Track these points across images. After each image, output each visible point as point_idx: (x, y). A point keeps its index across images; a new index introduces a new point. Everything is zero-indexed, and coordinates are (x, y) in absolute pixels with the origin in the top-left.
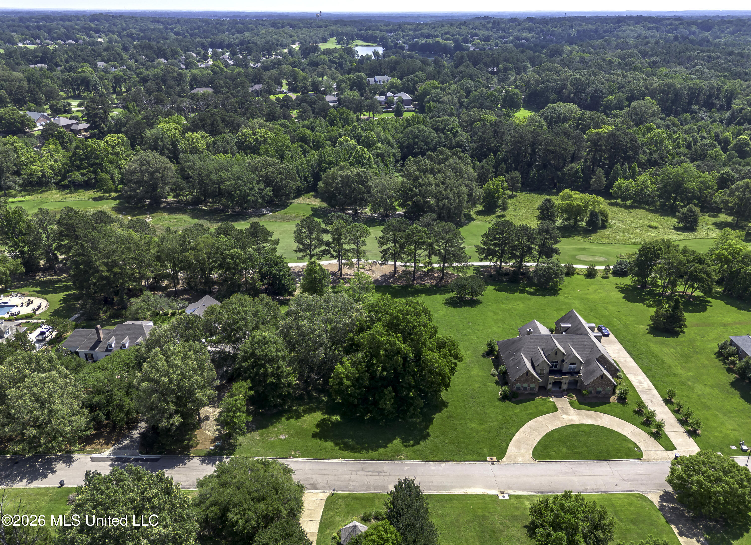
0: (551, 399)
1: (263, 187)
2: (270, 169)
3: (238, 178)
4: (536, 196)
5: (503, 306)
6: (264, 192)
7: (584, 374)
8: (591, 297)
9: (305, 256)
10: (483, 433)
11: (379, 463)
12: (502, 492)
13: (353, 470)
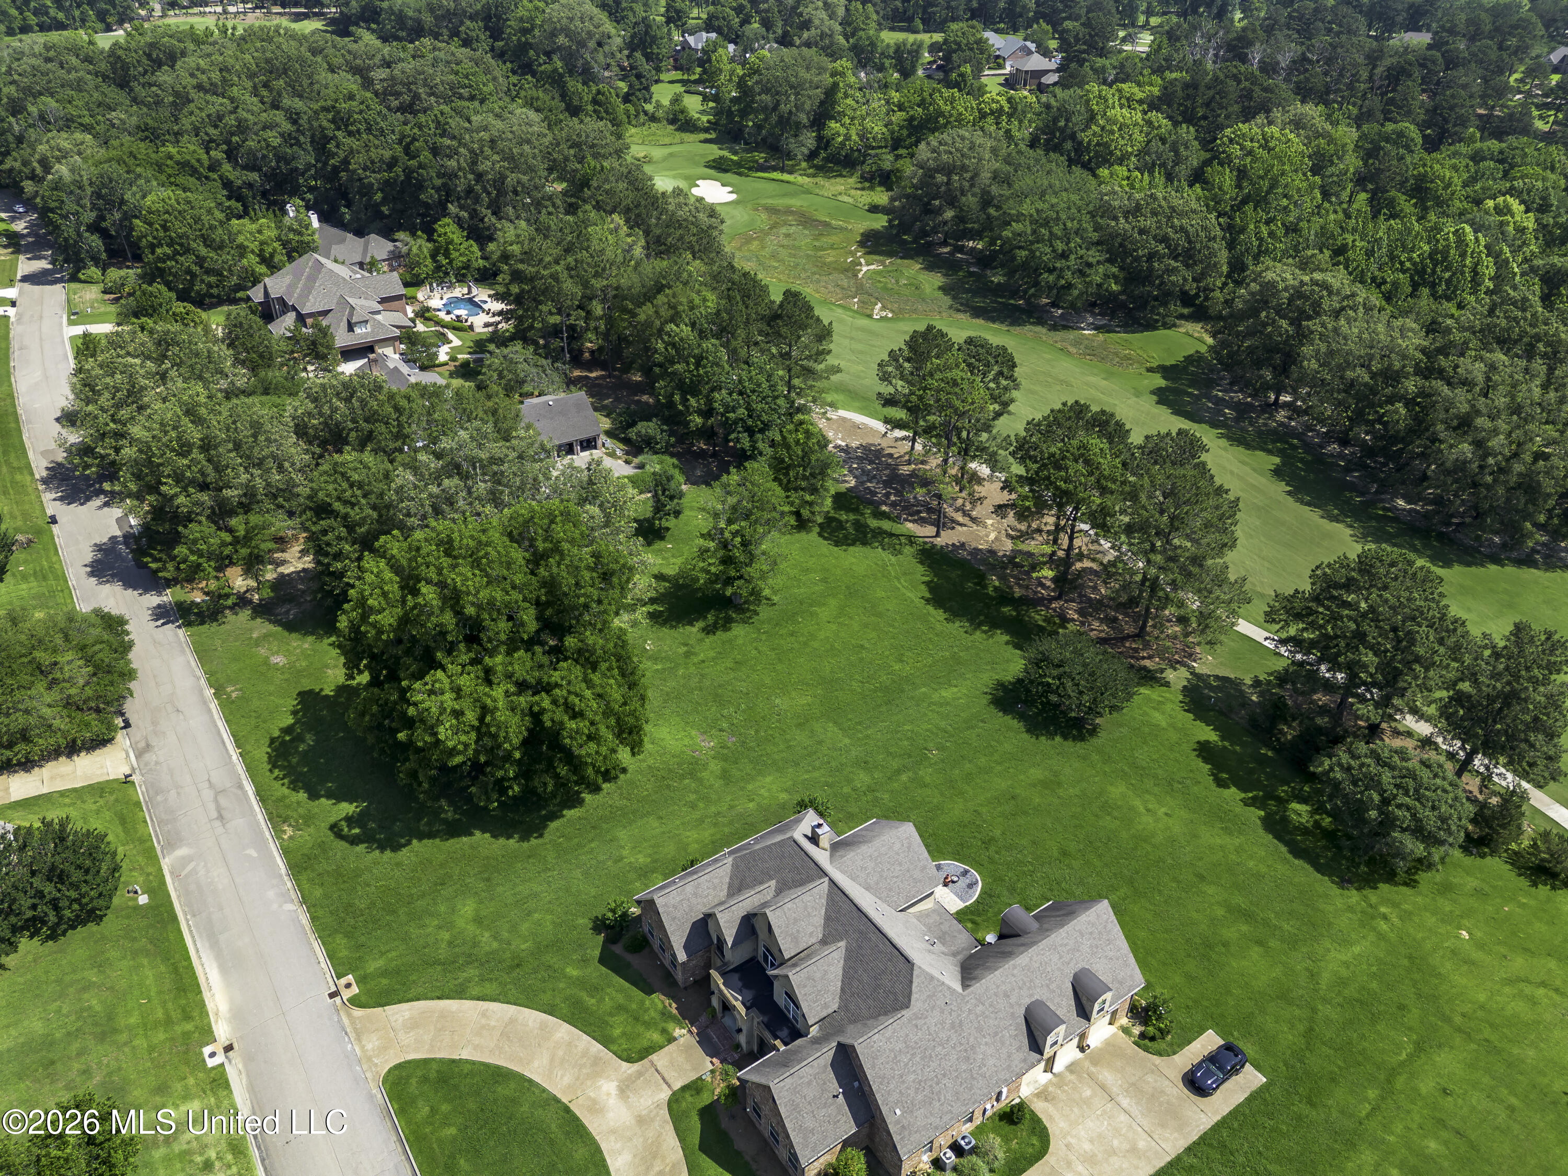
0: (678, 1031)
1: (1096, 259)
3: (1047, 222)
5: (1115, 789)
7: (785, 1050)
8: (1461, 981)
11: (251, 807)
12: (229, 1048)
13: (214, 780)
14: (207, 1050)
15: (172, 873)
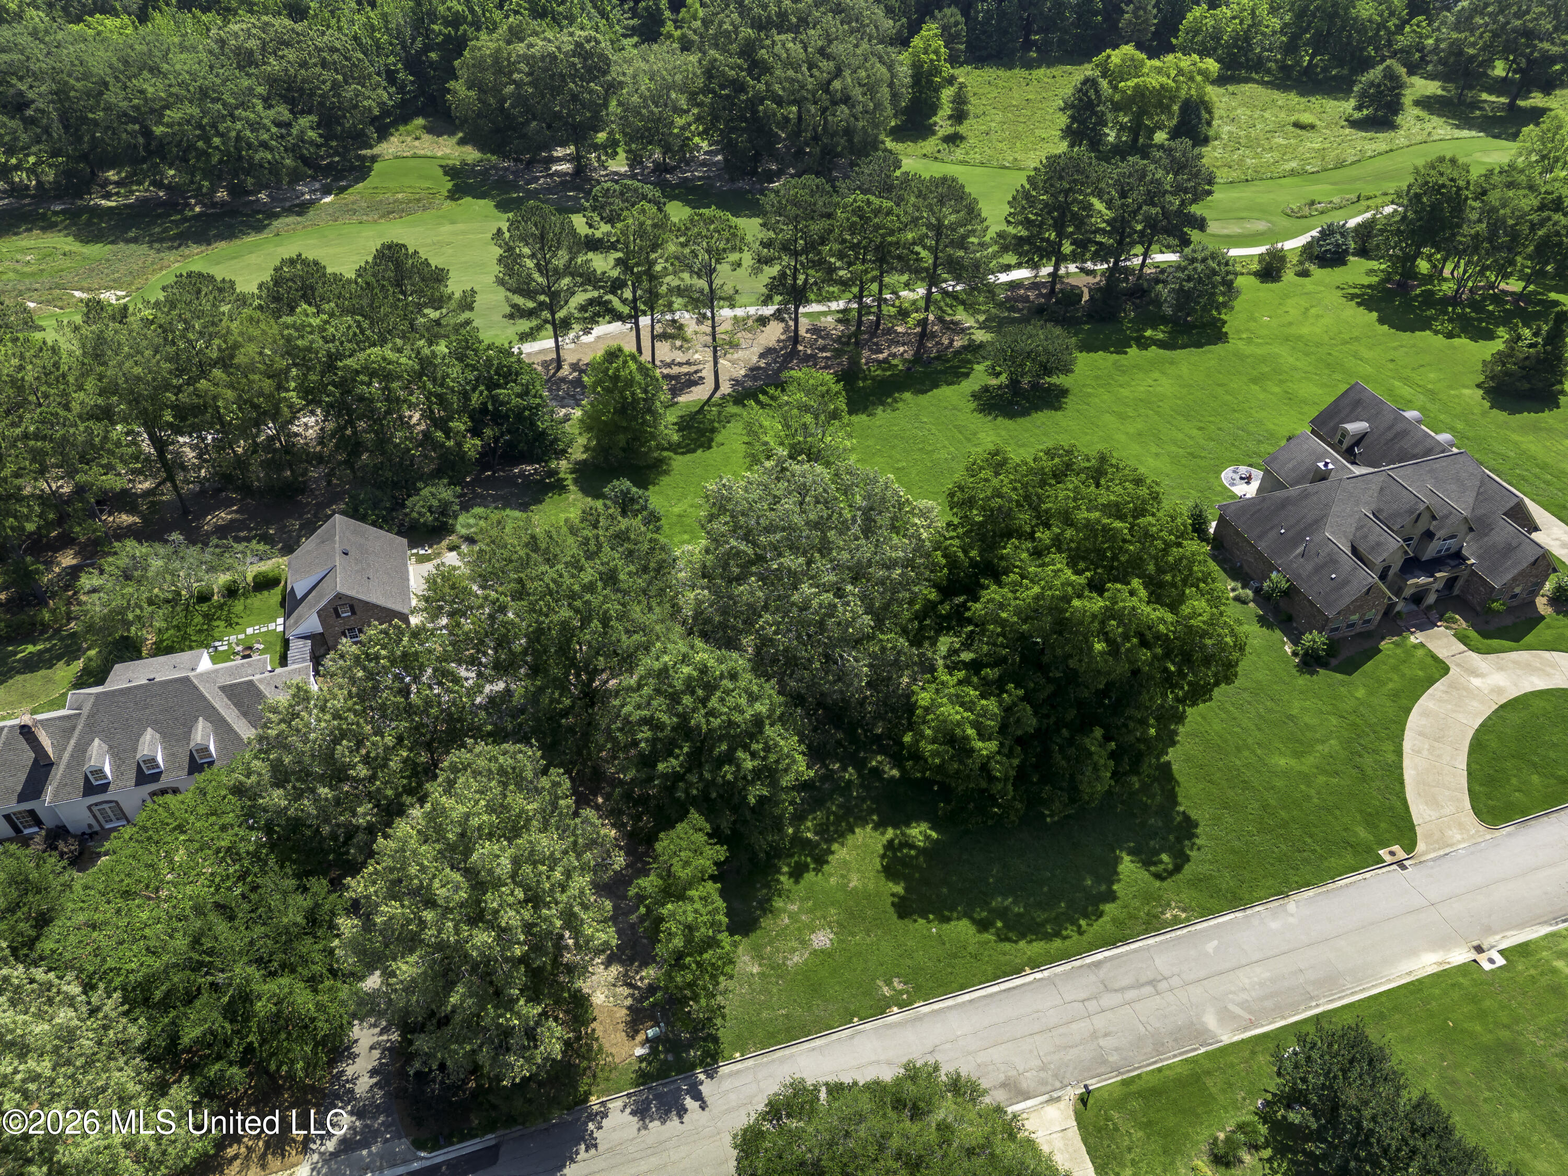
0: (1413, 639)
1: (286, 115)
2: (291, 54)
3: (204, 93)
4: (1000, 73)
5: (1125, 392)
6: (294, 131)
7: (1478, 557)
8: (1305, 330)
9: (539, 328)
10: (1321, 779)
11: (1135, 951)
12: (1479, 949)
13: (1083, 996)
14: (1487, 966)
15: (1246, 1029)
